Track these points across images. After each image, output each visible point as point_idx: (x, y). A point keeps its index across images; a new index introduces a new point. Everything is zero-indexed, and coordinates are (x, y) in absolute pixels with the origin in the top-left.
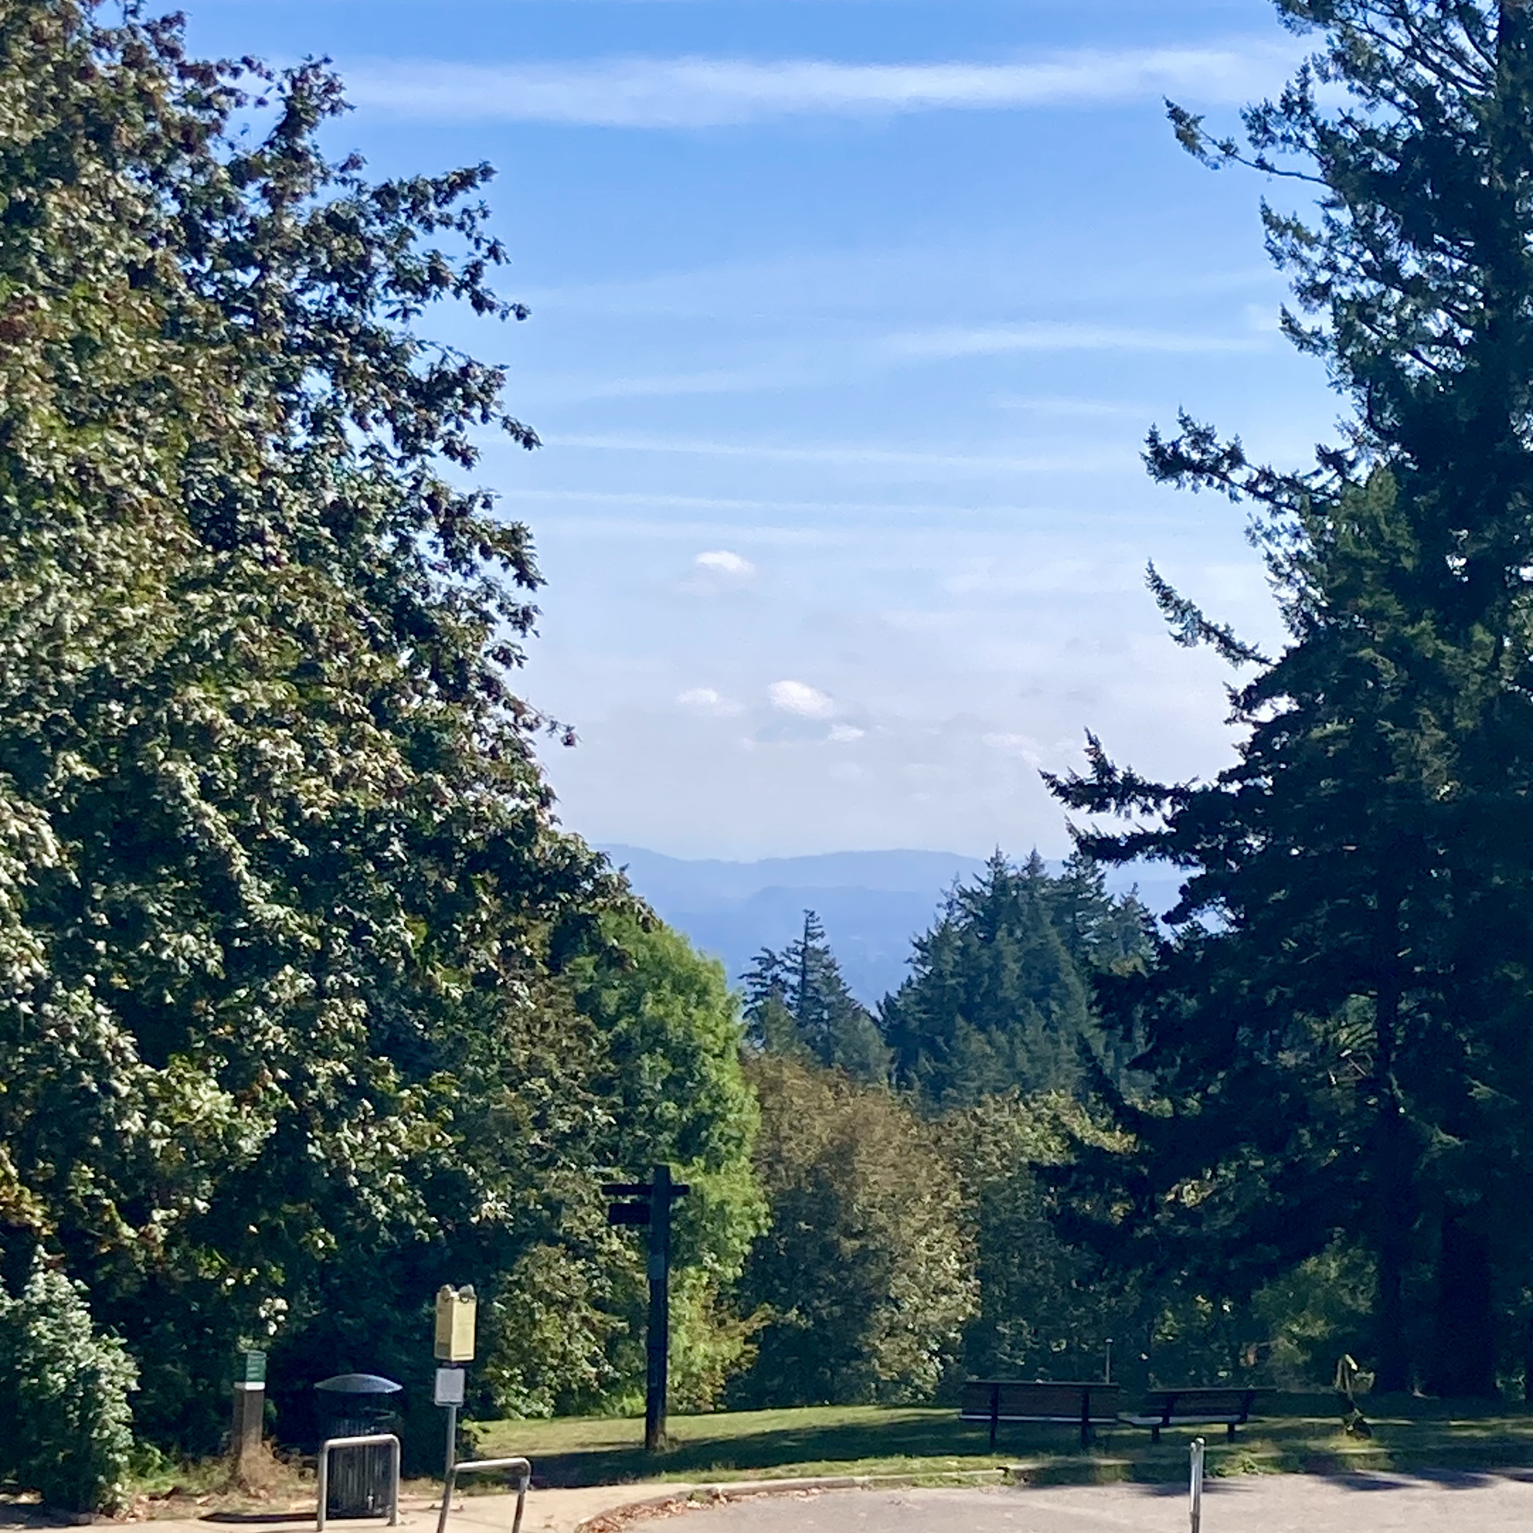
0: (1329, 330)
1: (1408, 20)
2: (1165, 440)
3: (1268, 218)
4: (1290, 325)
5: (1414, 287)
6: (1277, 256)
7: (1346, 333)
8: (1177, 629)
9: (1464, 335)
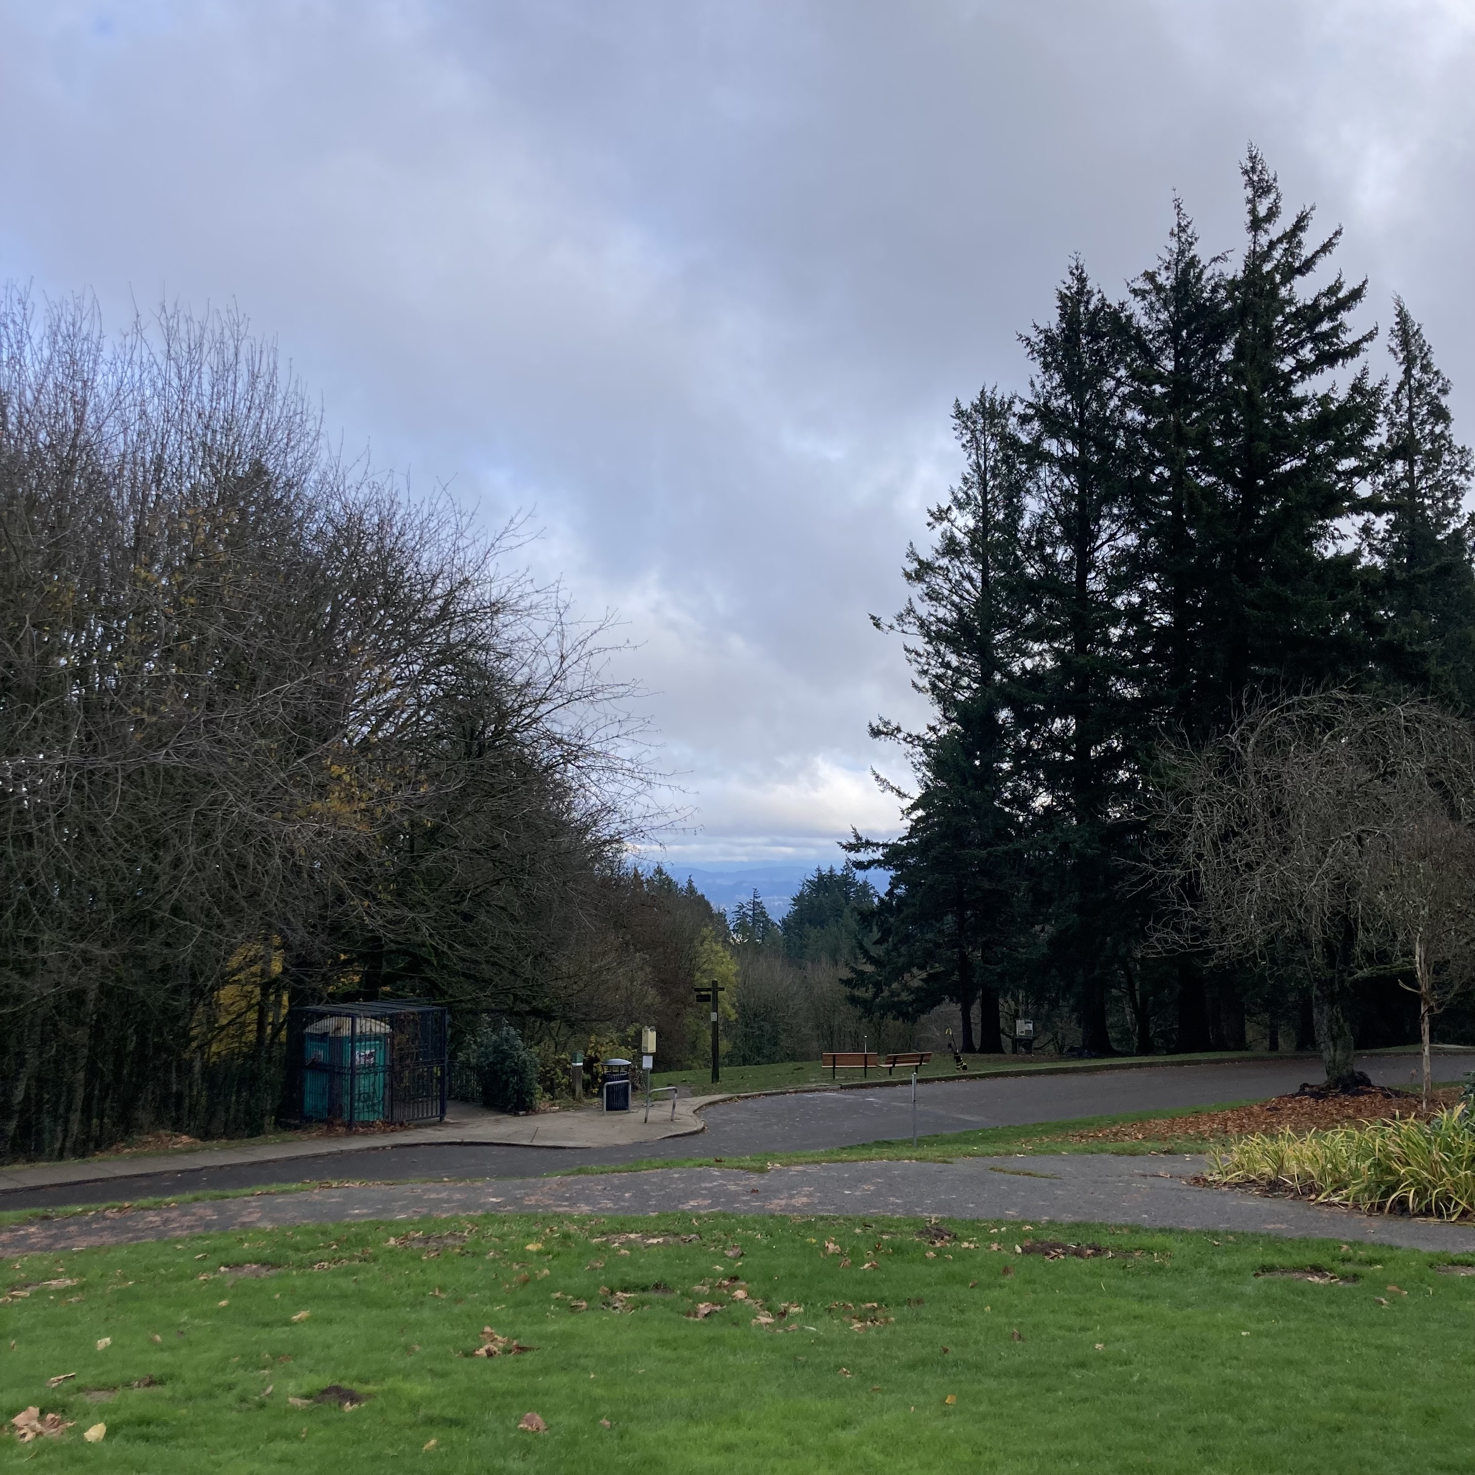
0: (928, 686)
1: (950, 581)
2: (874, 725)
3: (906, 649)
4: (915, 685)
5: (956, 670)
6: (910, 661)
7: (934, 687)
8: (881, 788)
9: (975, 686)
